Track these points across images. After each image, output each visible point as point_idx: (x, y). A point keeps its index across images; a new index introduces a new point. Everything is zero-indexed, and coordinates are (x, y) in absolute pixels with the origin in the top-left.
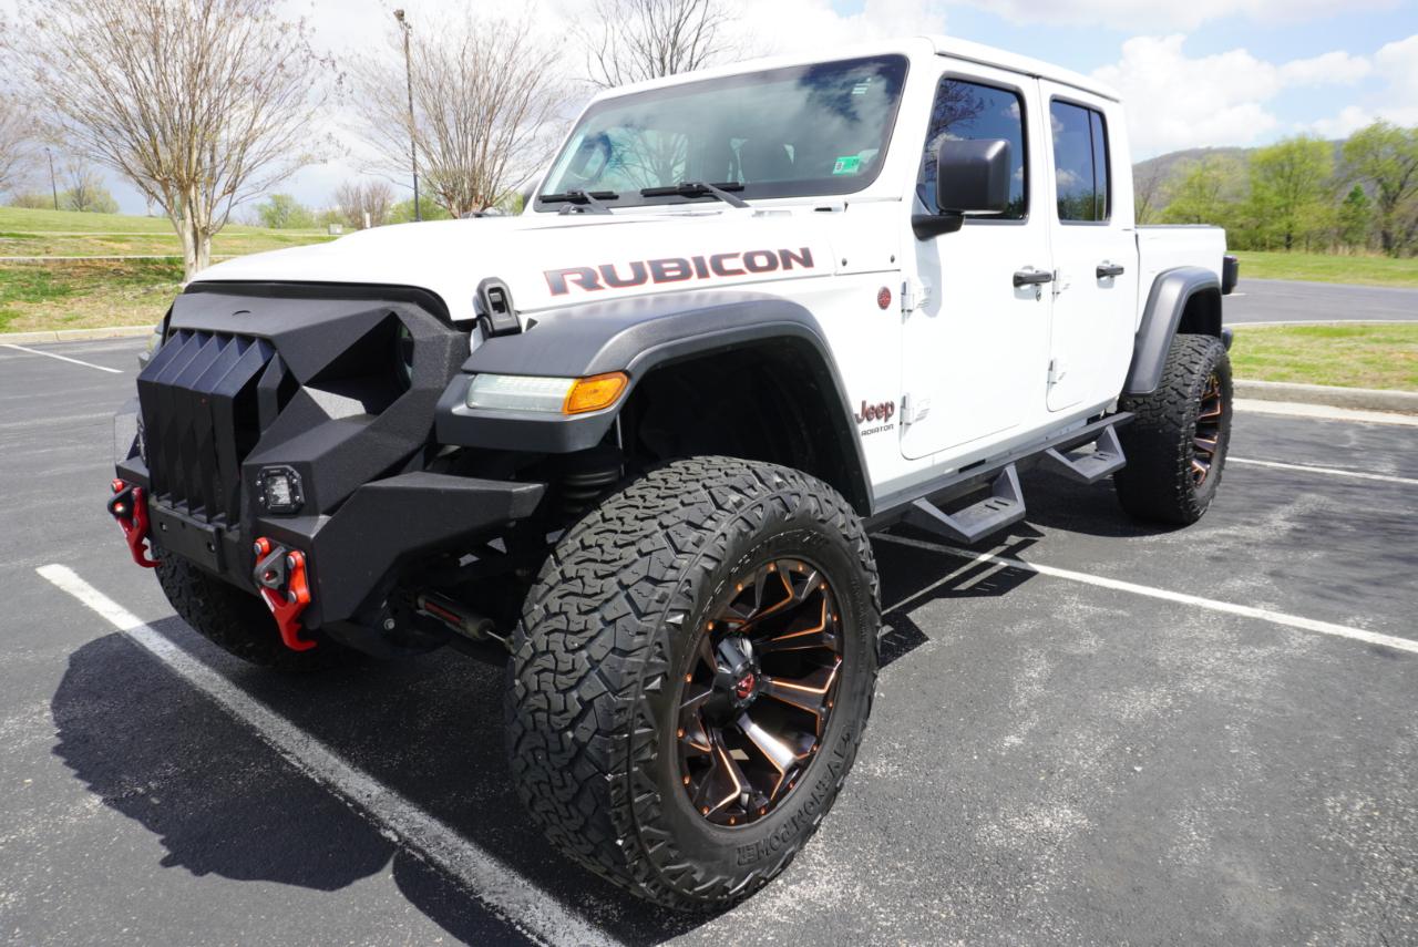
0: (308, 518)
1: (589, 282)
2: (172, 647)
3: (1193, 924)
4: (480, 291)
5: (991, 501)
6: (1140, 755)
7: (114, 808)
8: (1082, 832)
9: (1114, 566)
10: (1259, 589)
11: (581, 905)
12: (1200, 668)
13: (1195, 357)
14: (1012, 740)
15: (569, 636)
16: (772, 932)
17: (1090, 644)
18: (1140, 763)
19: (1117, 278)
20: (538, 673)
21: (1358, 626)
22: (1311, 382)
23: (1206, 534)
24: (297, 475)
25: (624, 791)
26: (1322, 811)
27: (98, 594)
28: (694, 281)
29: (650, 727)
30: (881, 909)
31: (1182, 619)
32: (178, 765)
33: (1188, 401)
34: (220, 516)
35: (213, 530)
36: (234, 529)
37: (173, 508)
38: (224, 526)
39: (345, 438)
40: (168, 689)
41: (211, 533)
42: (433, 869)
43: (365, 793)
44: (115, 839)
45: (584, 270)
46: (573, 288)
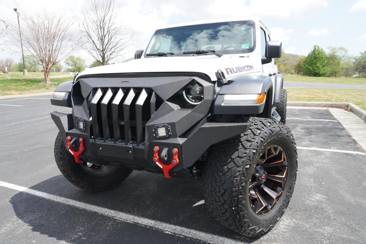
2: (45, 194)
4: (218, 73)
6: (321, 181)
7: (73, 243)
10: (309, 144)
11: (236, 238)
21: (334, 149)
24: (170, 127)
30: (304, 223)
33: (285, 104)
34: (131, 142)
35: (132, 146)
36: (140, 145)
37: (105, 142)
38: (135, 145)
39: (185, 115)
40: (56, 206)
41: (131, 147)
42: (189, 239)
43: (149, 223)
45: (229, 69)
46: (230, 73)
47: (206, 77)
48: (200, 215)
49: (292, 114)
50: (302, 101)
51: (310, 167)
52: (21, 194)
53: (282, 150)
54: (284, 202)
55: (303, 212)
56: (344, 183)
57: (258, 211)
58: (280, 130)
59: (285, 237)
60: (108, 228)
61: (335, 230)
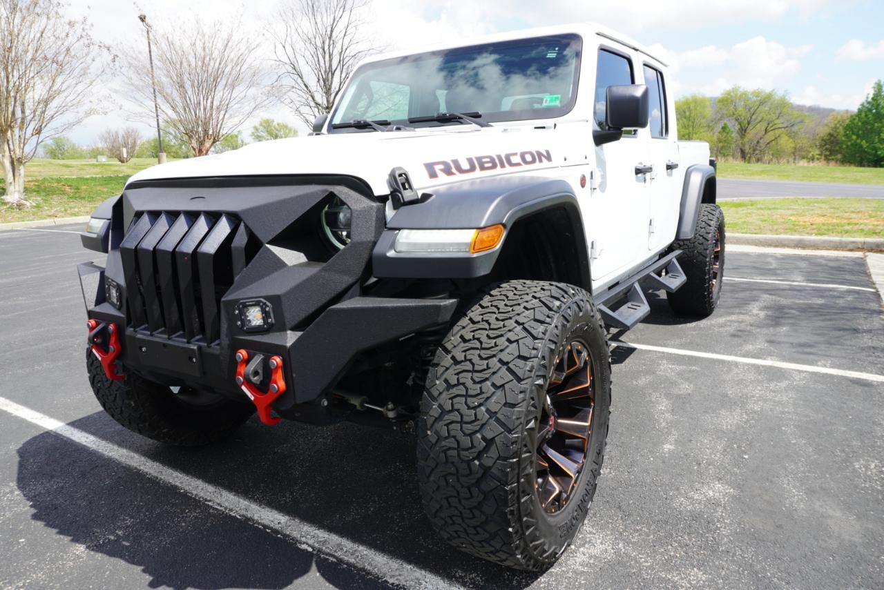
0: (278, 333)
1: (448, 171)
2: (92, 438)
3: (818, 542)
4: (392, 176)
5: (629, 304)
6: (743, 449)
8: (734, 497)
9: (678, 341)
10: (764, 349)
11: (455, 576)
12: (753, 396)
13: (710, 217)
14: (668, 447)
15: (469, 399)
16: (582, 578)
17: (685, 388)
18: (745, 453)
19: (674, 170)
20: (447, 425)
21: (825, 366)
22: (738, 232)
24: (269, 305)
25: (516, 496)
26: (855, 470)
27: (21, 407)
28: (498, 170)
29: (530, 452)
30: (640, 556)
31: (730, 370)
32: (132, 518)
34: (197, 337)
35: (195, 348)
36: (213, 345)
37: (152, 335)
38: (204, 345)
40: (102, 466)
41: (193, 350)
42: (345, 566)
44: (108, 573)
46: (440, 174)
47: (360, 186)
48: (398, 513)
50: (800, 233)
51: (734, 410)
55: (653, 527)
56: (803, 459)
59: (574, 585)
60: (183, 524)
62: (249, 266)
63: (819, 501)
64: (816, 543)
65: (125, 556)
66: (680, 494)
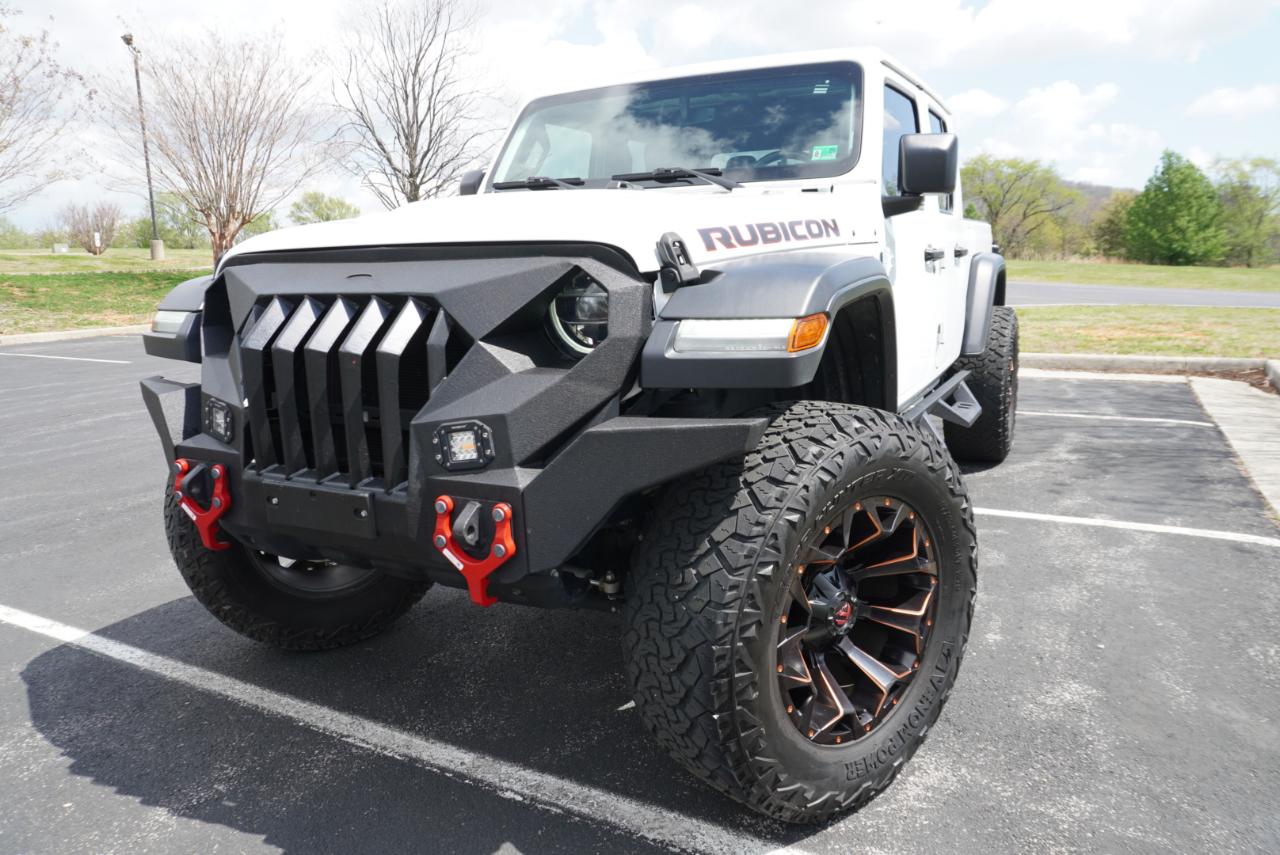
0: (501, 471)
1: (727, 242)
2: (139, 653)
3: (1229, 754)
4: (665, 243)
6: (1095, 636)
7: (192, 817)
8: (1099, 699)
10: (1087, 504)
12: (1090, 567)
13: (1004, 324)
16: (923, 817)
18: (1100, 642)
19: (962, 259)
21: (1175, 525)
23: (1020, 467)
24: (488, 428)
26: (1250, 659)
28: (783, 244)
30: (995, 784)
31: (1048, 534)
32: (234, 765)
33: (1004, 359)
34: (366, 481)
35: (367, 495)
36: (394, 491)
37: (288, 479)
38: (379, 490)
39: (541, 389)
40: (166, 693)
41: (364, 498)
42: (577, 819)
43: (456, 761)
44: (216, 847)
45: (720, 230)
46: (718, 244)
47: (619, 259)
48: (636, 742)
49: (1053, 399)
50: (1097, 351)
51: (1069, 585)
52: (65, 649)
53: (912, 517)
54: (921, 702)
55: (1001, 744)
56: (1178, 647)
57: (819, 731)
58: (900, 446)
59: (914, 826)
60: (316, 772)
61: (1100, 811)
62: (454, 372)
63: (1215, 700)
64: (1226, 756)
65: (237, 821)
66: (1025, 698)
